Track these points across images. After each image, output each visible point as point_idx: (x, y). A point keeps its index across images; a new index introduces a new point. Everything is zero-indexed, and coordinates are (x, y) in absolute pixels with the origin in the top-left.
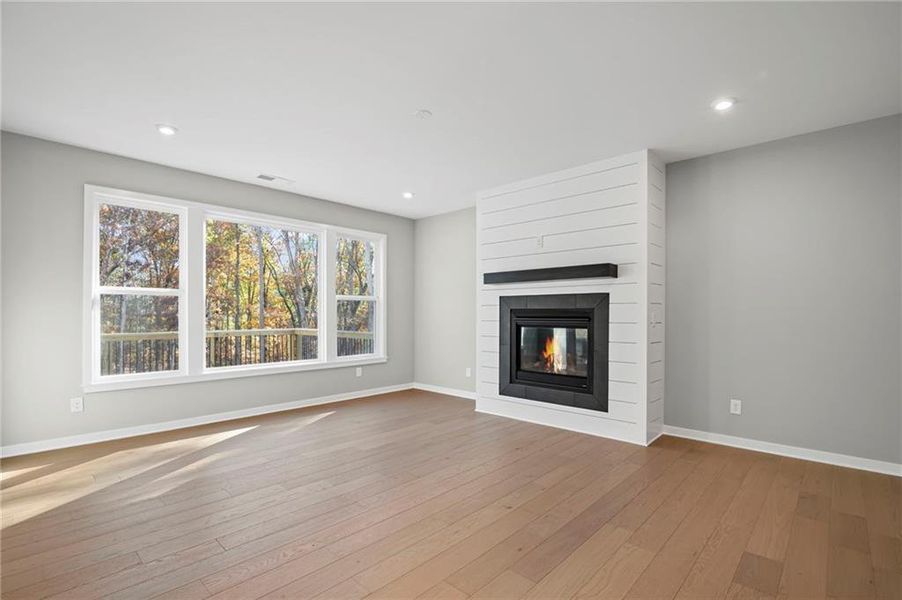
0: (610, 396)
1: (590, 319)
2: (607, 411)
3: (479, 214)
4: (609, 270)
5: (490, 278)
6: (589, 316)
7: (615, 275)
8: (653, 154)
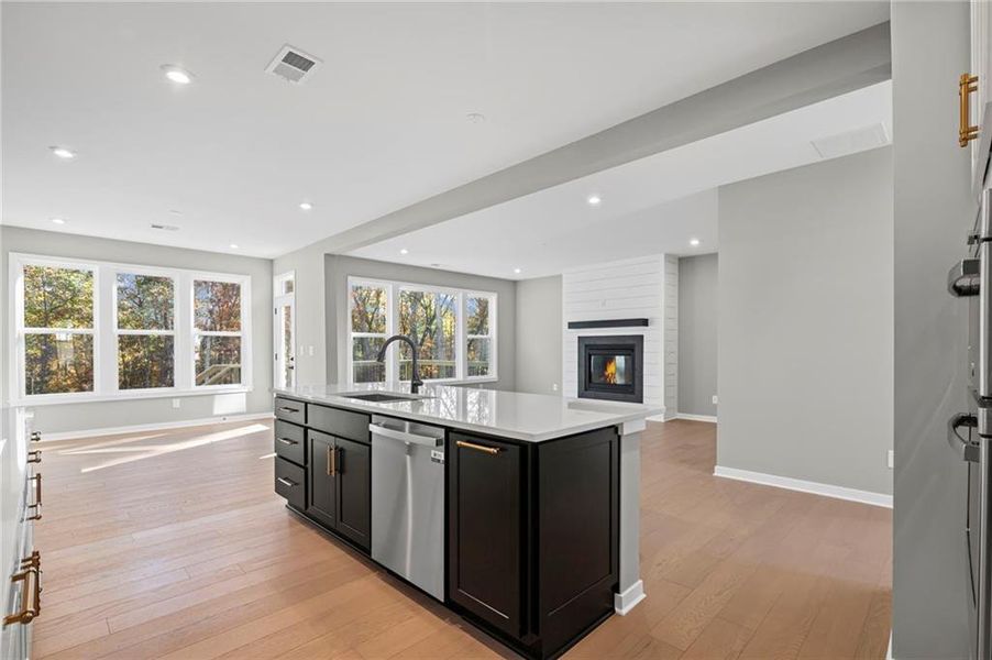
0: (644, 395)
1: (633, 350)
2: (642, 402)
3: (564, 281)
4: (645, 322)
5: (572, 325)
6: (632, 348)
7: (647, 325)
8: (667, 256)
